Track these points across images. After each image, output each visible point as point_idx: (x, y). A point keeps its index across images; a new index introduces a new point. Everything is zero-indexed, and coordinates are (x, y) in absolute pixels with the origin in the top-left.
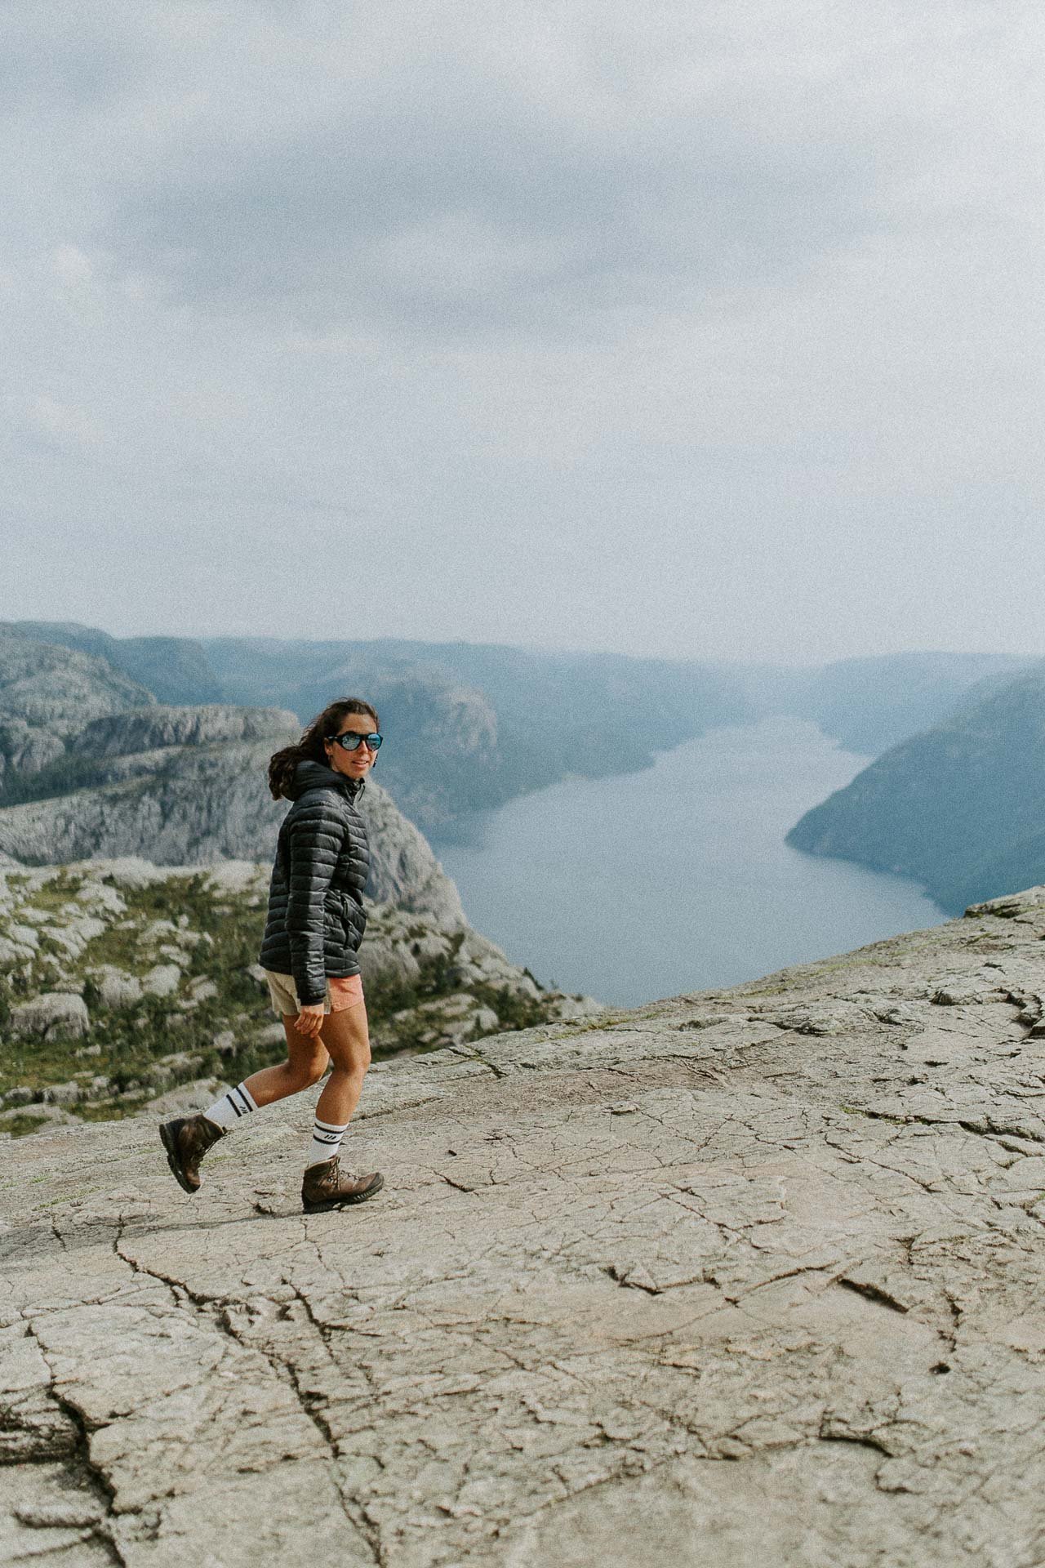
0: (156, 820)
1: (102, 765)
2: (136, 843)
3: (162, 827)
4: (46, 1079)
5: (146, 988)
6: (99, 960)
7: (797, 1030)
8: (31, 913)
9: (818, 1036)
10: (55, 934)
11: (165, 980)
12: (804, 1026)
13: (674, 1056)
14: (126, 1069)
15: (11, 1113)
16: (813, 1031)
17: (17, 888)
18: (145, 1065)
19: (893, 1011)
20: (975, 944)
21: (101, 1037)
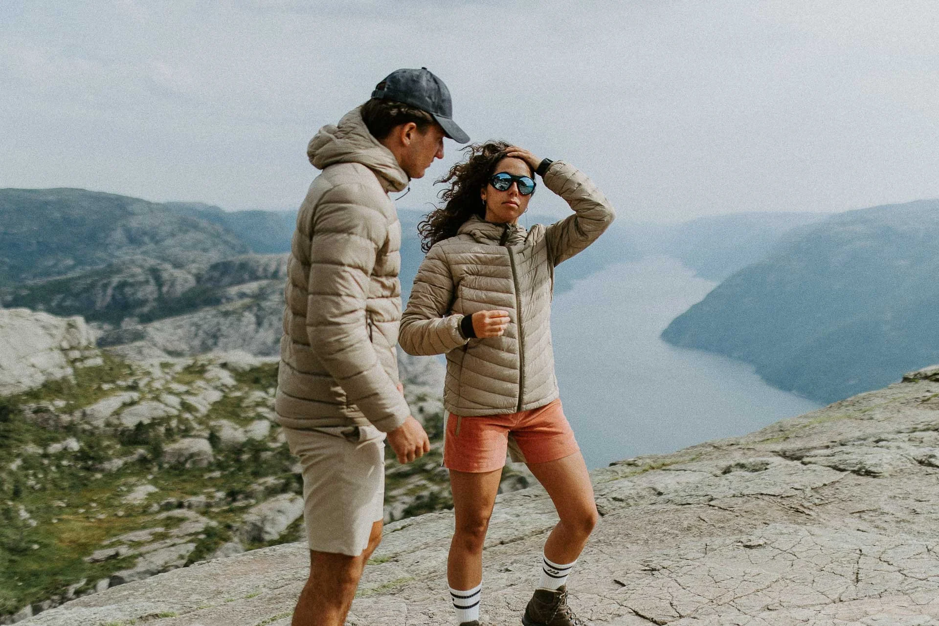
0: (253, 327)
1: (219, 293)
2: (240, 341)
3: (257, 332)
4: (186, 493)
5: (249, 435)
6: (220, 416)
7: (854, 472)
8: (176, 387)
9: (874, 477)
10: (190, 400)
11: (260, 429)
12: (860, 469)
13: (762, 494)
14: (236, 486)
15: (164, 515)
16: (868, 473)
17: (167, 370)
18: (249, 484)
19: (931, 457)
20: (929, 402)
21: (220, 466)
